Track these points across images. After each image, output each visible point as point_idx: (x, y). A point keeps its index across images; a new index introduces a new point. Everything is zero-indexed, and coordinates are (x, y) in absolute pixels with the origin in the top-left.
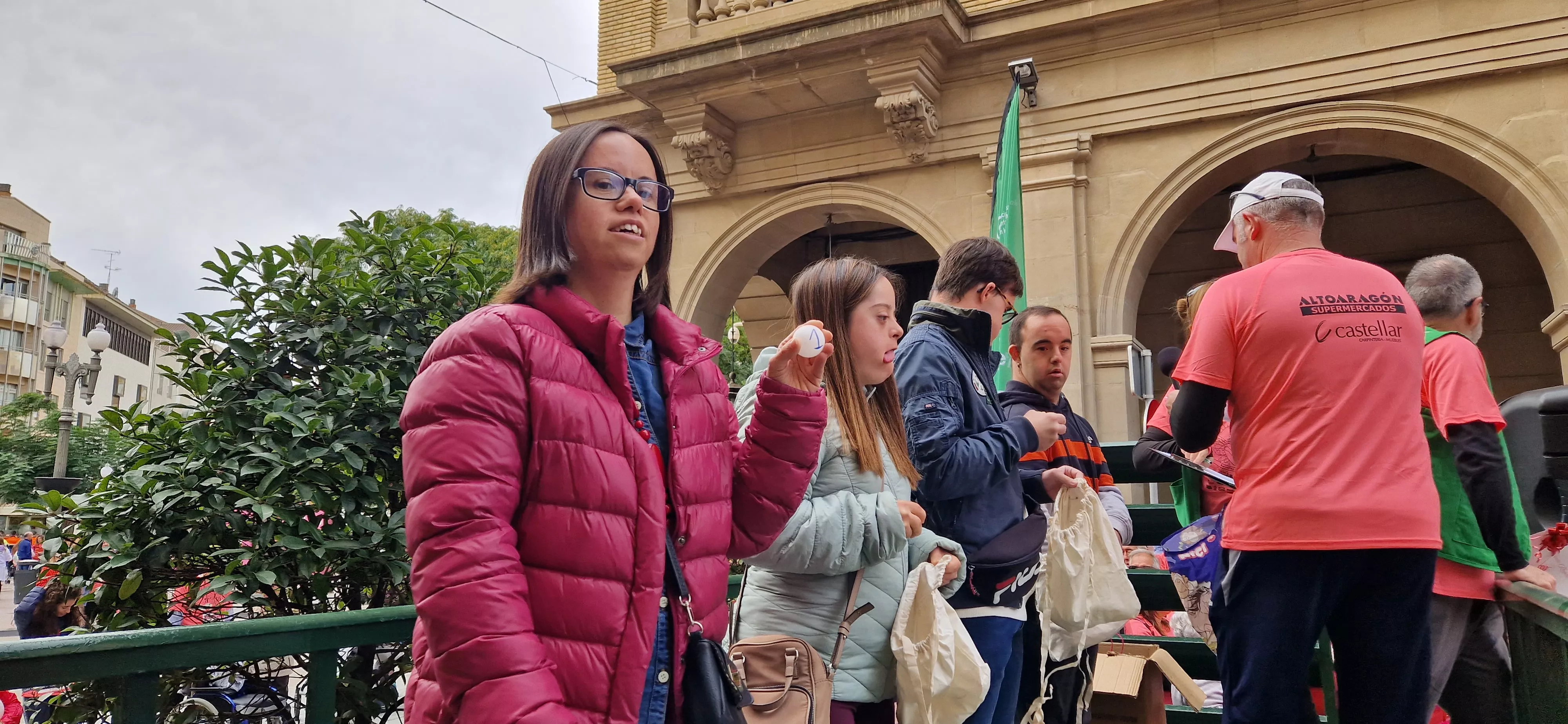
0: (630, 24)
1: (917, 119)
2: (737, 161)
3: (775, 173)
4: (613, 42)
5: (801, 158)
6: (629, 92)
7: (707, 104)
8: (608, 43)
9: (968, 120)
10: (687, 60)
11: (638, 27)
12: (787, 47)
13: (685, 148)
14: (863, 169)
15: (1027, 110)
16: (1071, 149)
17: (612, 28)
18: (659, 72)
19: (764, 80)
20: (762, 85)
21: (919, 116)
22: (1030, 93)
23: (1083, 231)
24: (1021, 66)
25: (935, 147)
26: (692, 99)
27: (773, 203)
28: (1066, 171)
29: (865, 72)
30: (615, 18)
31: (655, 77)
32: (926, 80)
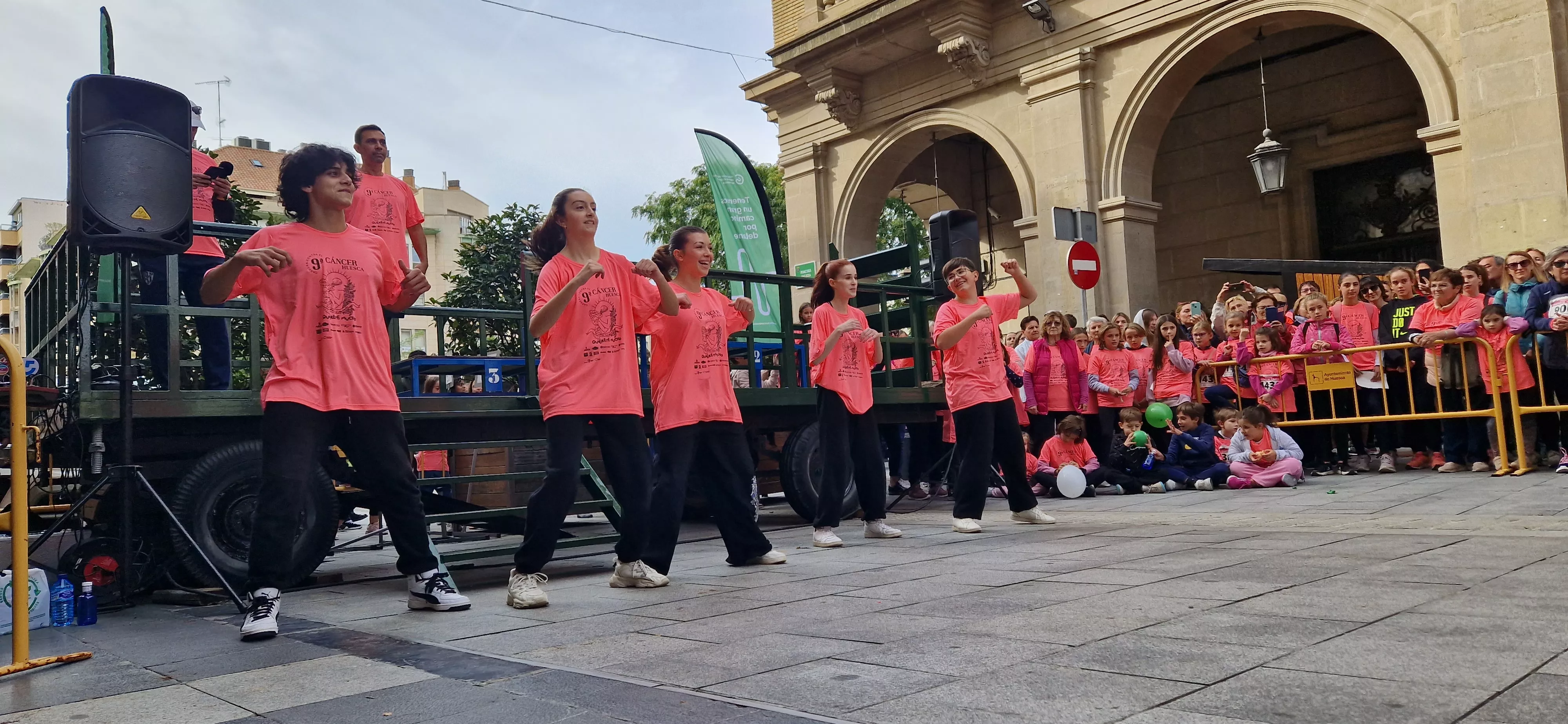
0: (791, 12)
1: (969, 56)
2: (865, 103)
3: (889, 109)
4: (782, 27)
5: (905, 95)
6: (783, 68)
7: (832, 68)
8: (780, 29)
9: (1009, 49)
10: (813, 40)
11: (797, 13)
12: (872, 21)
13: (824, 101)
14: (946, 97)
15: (1048, 35)
16: (1076, 61)
17: (780, 17)
18: (797, 52)
19: (865, 45)
20: (864, 49)
21: (970, 54)
22: (1048, 21)
23: (1091, 122)
24: (1032, 5)
25: (991, 72)
26: (822, 66)
27: (890, 131)
28: (1074, 78)
29: (928, 27)
30: (783, 9)
31: (795, 56)
32: (971, 26)
